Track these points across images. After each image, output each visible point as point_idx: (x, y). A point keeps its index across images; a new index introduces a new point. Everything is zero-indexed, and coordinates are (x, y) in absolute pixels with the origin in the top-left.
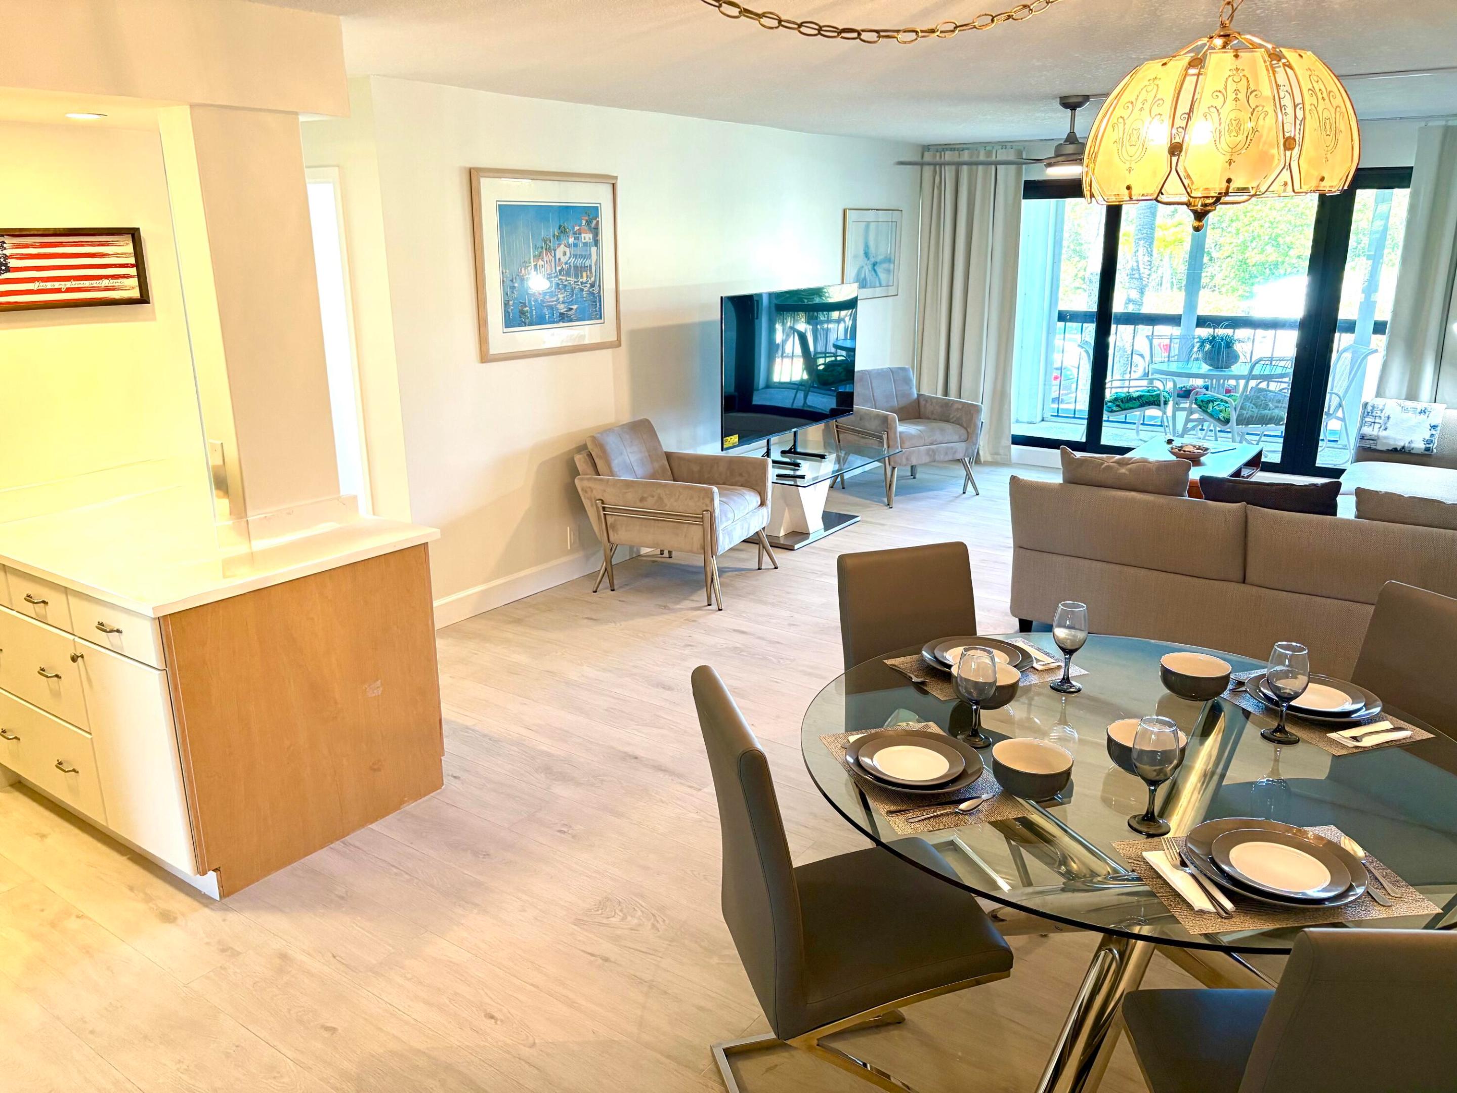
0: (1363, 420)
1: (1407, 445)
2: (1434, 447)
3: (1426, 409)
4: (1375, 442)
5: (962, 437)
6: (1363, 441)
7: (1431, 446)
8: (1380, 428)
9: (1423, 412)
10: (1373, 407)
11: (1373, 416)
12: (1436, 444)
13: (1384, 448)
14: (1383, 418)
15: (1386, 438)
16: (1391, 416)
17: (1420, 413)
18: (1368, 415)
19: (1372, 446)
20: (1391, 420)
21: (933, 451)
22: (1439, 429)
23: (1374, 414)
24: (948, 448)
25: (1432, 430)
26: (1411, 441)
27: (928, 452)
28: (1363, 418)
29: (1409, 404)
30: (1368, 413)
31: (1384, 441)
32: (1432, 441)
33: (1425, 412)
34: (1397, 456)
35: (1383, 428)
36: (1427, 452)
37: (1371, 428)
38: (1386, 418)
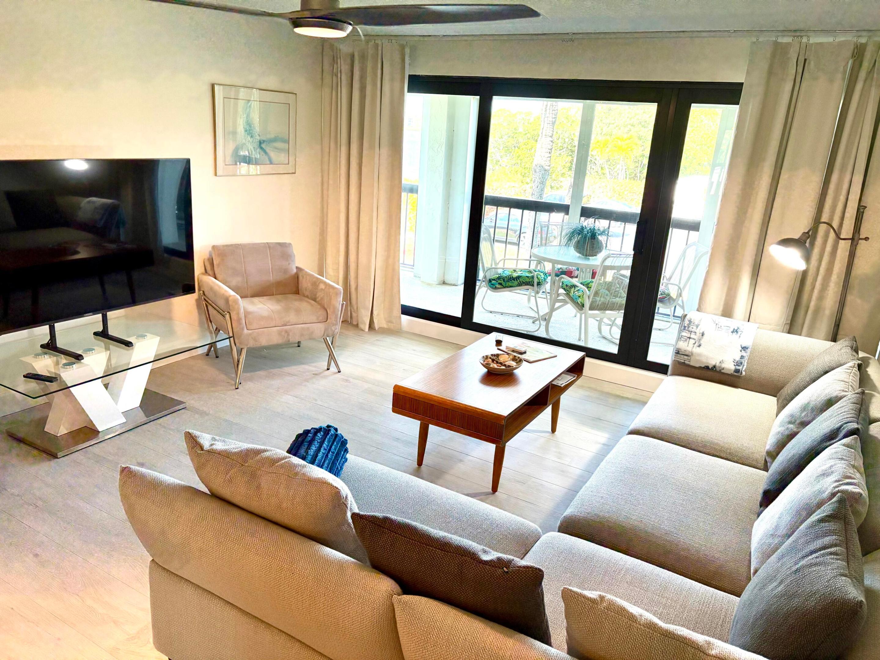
0: (680, 333)
1: (718, 364)
2: (744, 369)
3: (738, 328)
4: (689, 358)
5: (321, 318)
6: (679, 355)
7: (740, 368)
8: (694, 344)
9: (735, 331)
10: (690, 321)
11: (689, 331)
12: (745, 367)
13: (697, 365)
14: (698, 334)
15: (699, 355)
16: (705, 333)
17: (733, 332)
18: (684, 329)
19: (686, 362)
20: (705, 336)
21: (286, 332)
22: (749, 351)
23: (690, 329)
24: (303, 328)
25: (743, 351)
26: (722, 361)
27: (280, 333)
28: (680, 331)
29: (724, 321)
30: (685, 327)
31: (698, 358)
32: (741, 363)
33: (737, 332)
34: (709, 373)
35: (697, 344)
36: (735, 374)
37: (686, 343)
38: (701, 335)
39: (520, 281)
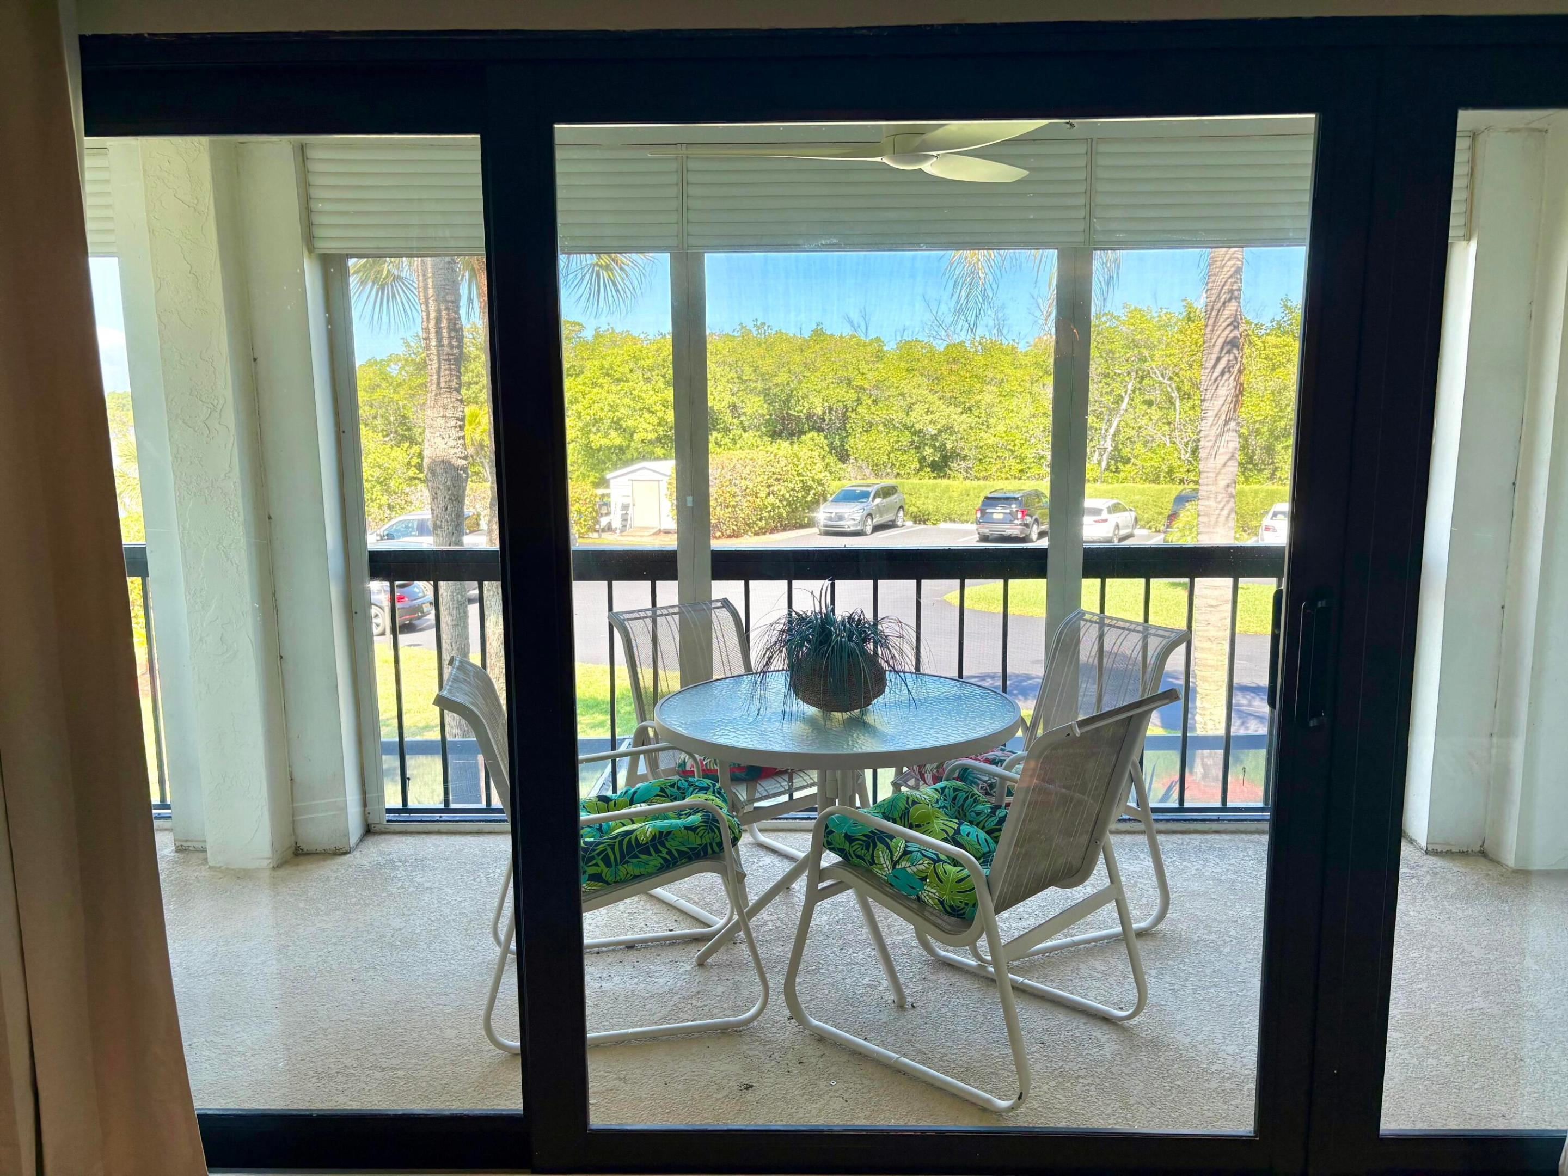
39: (670, 853)
